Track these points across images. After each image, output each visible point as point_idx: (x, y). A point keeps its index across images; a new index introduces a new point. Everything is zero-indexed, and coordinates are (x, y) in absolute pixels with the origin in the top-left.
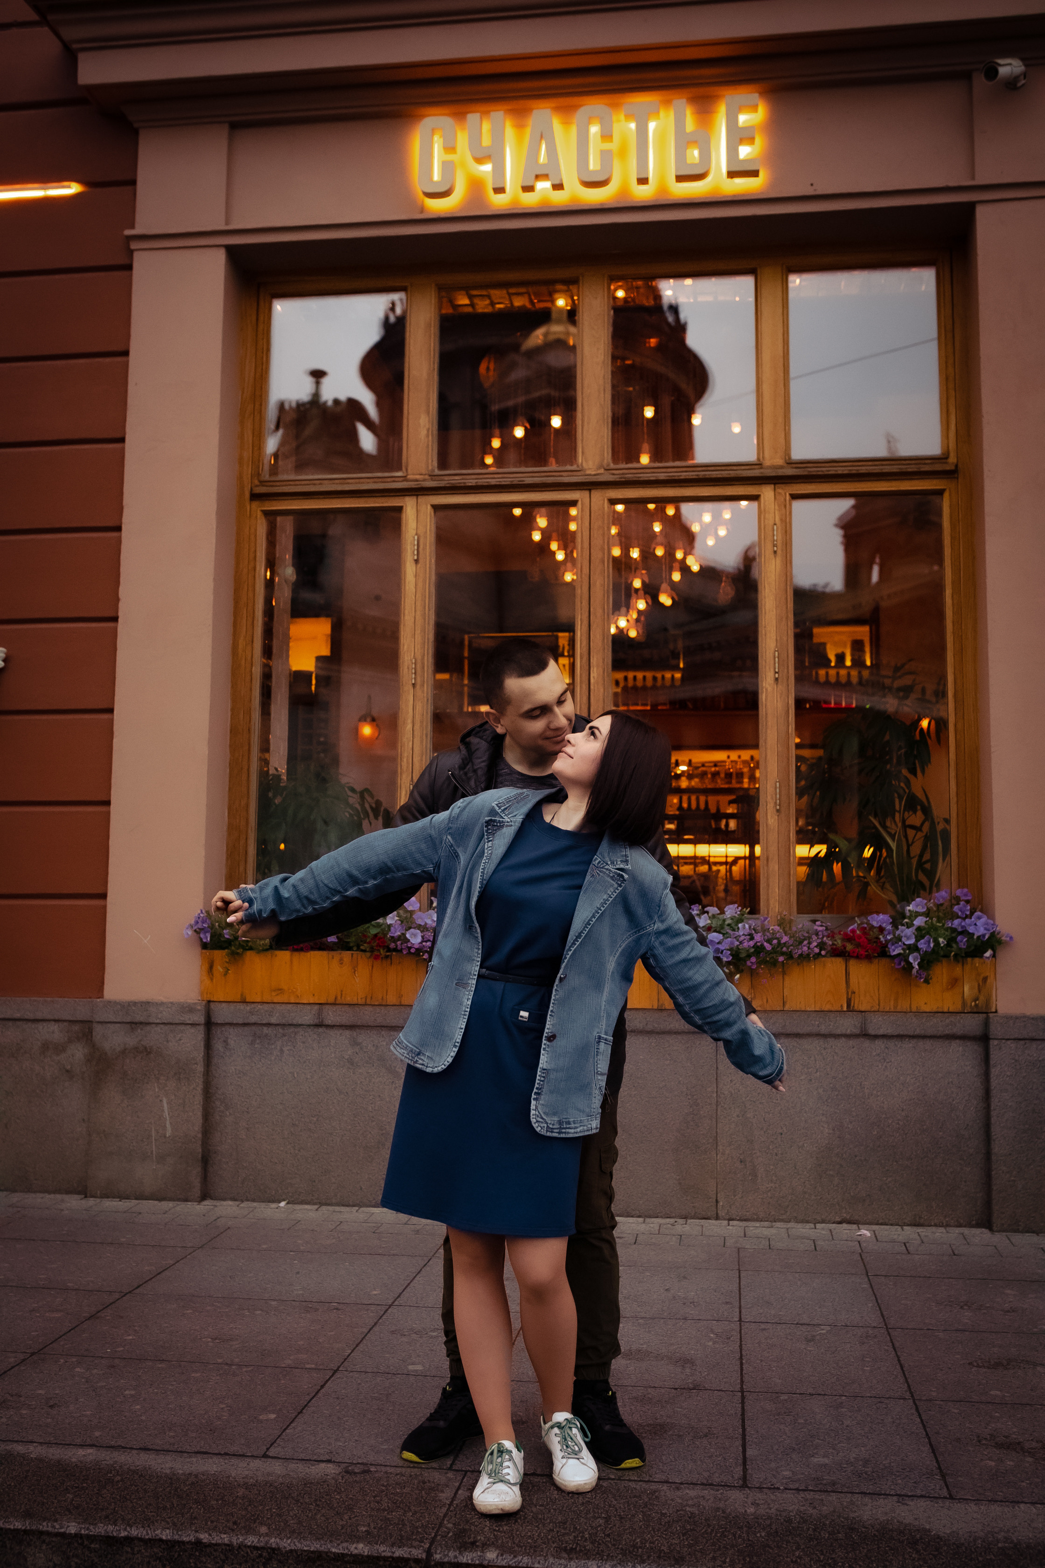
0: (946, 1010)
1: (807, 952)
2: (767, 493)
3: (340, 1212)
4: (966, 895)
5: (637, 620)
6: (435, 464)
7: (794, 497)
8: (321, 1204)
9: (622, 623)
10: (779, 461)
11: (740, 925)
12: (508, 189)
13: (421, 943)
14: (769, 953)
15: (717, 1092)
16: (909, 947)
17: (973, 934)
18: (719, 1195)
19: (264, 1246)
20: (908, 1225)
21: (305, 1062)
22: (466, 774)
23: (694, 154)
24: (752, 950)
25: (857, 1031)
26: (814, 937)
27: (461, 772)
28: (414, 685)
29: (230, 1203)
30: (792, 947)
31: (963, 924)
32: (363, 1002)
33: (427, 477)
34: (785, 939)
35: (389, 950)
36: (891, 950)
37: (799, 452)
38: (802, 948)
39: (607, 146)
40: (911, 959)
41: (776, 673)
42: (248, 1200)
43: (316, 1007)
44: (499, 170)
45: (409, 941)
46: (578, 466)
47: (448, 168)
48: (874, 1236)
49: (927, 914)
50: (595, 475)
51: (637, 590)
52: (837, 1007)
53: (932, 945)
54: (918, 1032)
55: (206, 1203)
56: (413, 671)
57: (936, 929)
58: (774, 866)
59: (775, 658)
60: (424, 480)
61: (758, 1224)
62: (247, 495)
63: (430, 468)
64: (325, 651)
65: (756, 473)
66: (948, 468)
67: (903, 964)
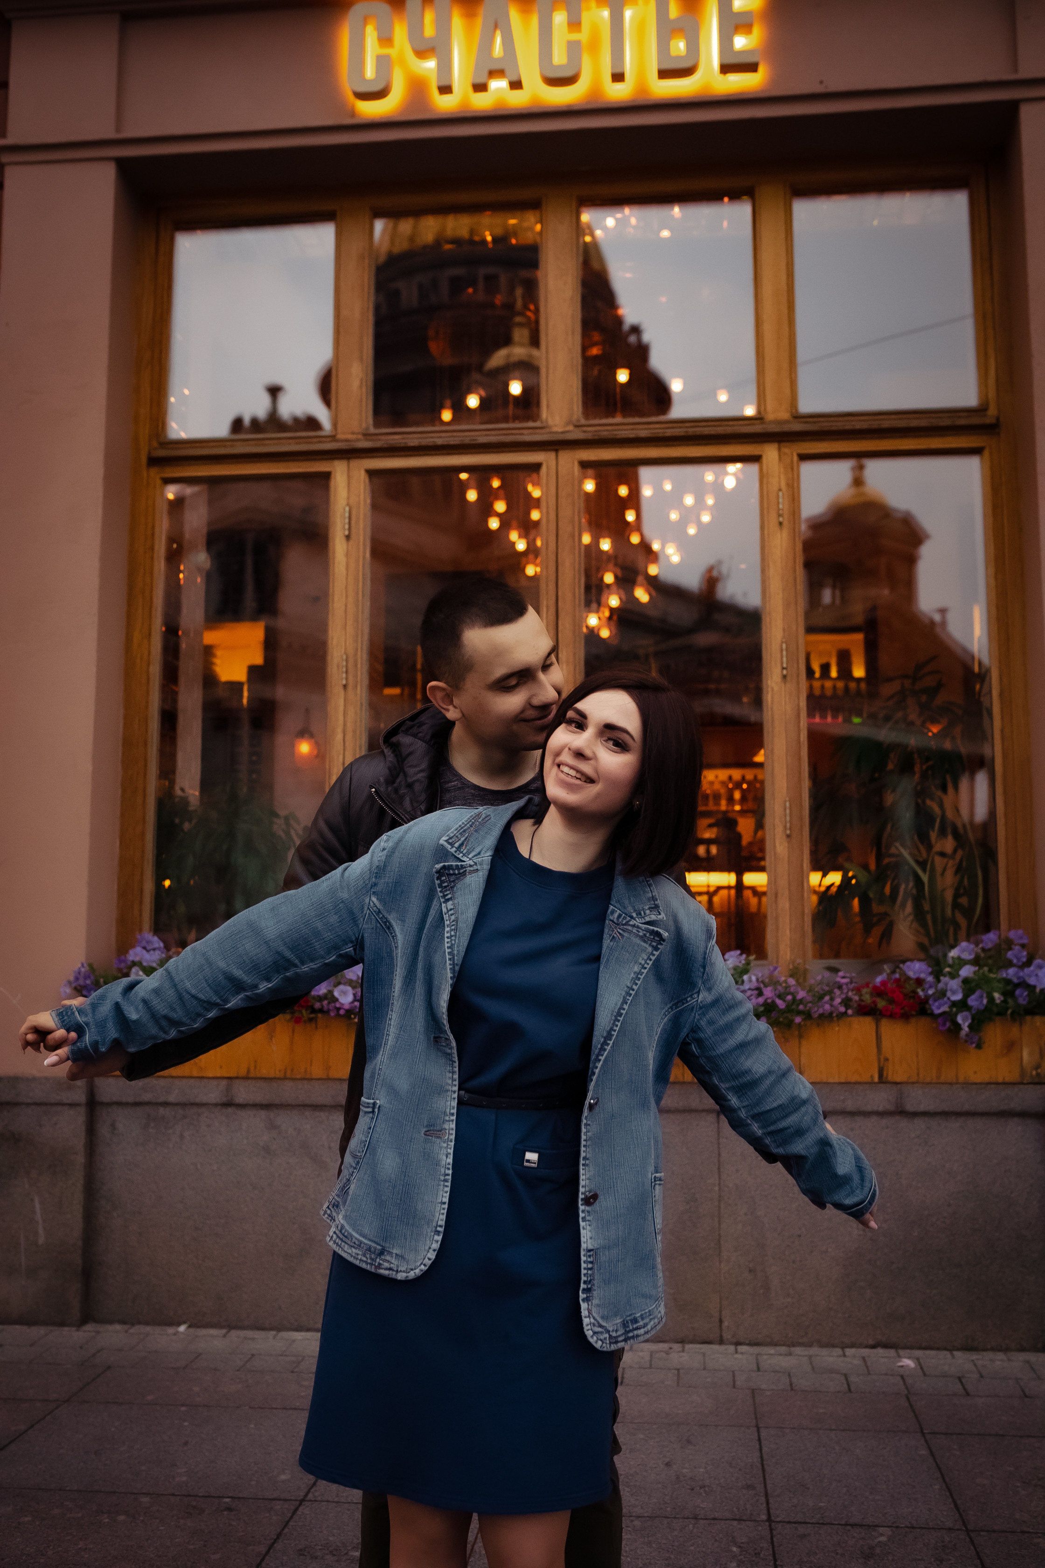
0: (1000, 1080)
1: (829, 1011)
2: (771, 453)
3: (253, 1339)
4: (1021, 938)
5: (610, 618)
6: (370, 420)
7: (804, 458)
8: (231, 1327)
9: (593, 621)
10: (784, 415)
11: (745, 977)
12: (456, 87)
13: (352, 1002)
14: (782, 1012)
15: (719, 1184)
16: (954, 1004)
17: (1034, 987)
18: (723, 1313)
19: (150, 1398)
20: (958, 1350)
21: (210, 1151)
22: (396, 791)
23: (680, 46)
24: (762, 1009)
25: (891, 1107)
26: (837, 992)
27: (390, 789)
28: (345, 686)
29: (118, 1327)
30: (810, 1005)
31: (1021, 974)
32: (281, 1075)
33: (360, 437)
34: (801, 994)
35: (313, 1011)
36: (934, 1008)
37: (806, 406)
38: (823, 1006)
39: (575, 37)
40: (959, 1019)
41: (783, 668)
42: (139, 1323)
43: (224, 1082)
44: (445, 66)
45: (337, 1000)
46: (542, 422)
47: (383, 63)
48: (919, 1367)
49: (976, 961)
50: (563, 433)
51: (608, 586)
52: (866, 1078)
53: (985, 1001)
54: (967, 1107)
55: (89, 1327)
56: (344, 670)
57: (988, 981)
58: (784, 904)
59: (782, 650)
60: (358, 440)
61: (772, 1351)
62: (144, 460)
63: (364, 425)
64: (259, 660)
65: (757, 428)
66: (988, 421)
67: (948, 1024)
